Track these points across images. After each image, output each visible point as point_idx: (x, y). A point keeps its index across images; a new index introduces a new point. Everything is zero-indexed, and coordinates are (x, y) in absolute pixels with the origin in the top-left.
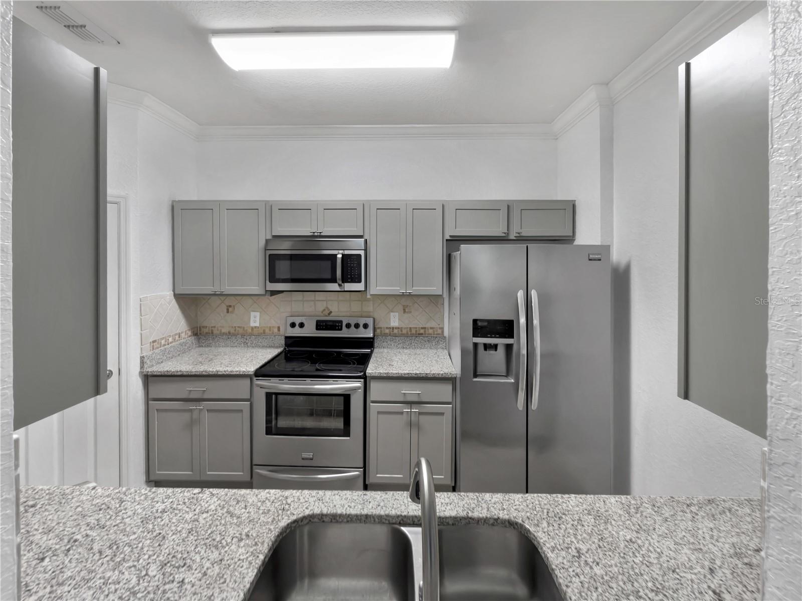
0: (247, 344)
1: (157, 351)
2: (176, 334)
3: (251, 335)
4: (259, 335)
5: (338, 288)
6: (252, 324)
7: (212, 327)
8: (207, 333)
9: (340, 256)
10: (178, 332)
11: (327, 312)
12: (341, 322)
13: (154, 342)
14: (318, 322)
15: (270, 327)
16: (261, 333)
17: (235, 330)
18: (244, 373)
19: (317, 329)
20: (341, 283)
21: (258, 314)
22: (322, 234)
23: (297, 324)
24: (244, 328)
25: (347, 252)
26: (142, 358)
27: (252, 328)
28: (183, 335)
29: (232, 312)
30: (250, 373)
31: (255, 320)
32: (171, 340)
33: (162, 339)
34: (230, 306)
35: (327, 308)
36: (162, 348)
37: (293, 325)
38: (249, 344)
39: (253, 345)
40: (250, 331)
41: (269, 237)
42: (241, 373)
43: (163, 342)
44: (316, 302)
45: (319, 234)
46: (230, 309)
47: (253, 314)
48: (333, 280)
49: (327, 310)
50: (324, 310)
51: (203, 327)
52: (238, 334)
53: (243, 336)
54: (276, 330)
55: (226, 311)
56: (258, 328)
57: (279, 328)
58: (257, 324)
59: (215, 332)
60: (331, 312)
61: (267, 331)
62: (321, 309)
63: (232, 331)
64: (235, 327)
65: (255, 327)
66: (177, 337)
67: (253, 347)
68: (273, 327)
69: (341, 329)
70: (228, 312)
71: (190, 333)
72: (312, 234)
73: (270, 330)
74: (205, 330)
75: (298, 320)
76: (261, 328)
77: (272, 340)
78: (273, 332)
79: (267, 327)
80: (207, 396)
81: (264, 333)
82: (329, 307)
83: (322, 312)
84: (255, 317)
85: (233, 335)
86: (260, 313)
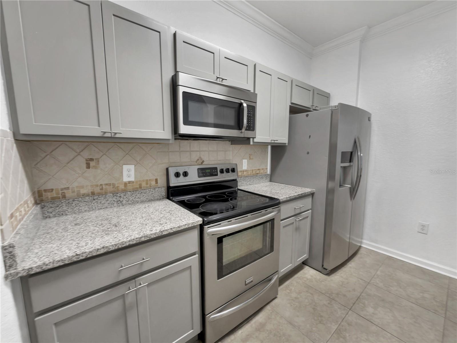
0: (121, 202)
2: (25, 203)
3: (125, 191)
4: (135, 190)
5: (239, 135)
6: (126, 179)
7: (62, 189)
8: (53, 199)
11: (200, 161)
12: (216, 168)
14: (198, 170)
15: (147, 180)
16: (137, 188)
17: (102, 189)
19: (199, 177)
21: (132, 167)
23: (181, 174)
24: (114, 185)
27: (126, 184)
28: (29, 204)
29: (95, 167)
31: (130, 173)
34: (92, 160)
35: (200, 157)
37: (178, 175)
38: (124, 202)
39: (130, 202)
40: (122, 187)
46: (92, 164)
47: (125, 167)
49: (200, 160)
50: (198, 160)
51: (45, 191)
52: (107, 193)
53: (115, 193)
54: (153, 183)
55: (85, 166)
56: (133, 182)
57: (156, 180)
58: (132, 179)
59: (69, 194)
60: (203, 161)
61: (144, 185)
62: (196, 159)
63: (97, 190)
64: (101, 185)
65: (130, 182)
66: (27, 207)
67: (130, 204)
68: (150, 180)
69: (217, 175)
70: (88, 167)
71: (33, 201)
73: (147, 184)
74: (49, 195)
75: (181, 171)
76: (137, 182)
77: (152, 194)
78: (150, 185)
79: (144, 181)
80: (145, 268)
81: (141, 187)
82: (202, 157)
83: (196, 162)
84: (129, 171)
85: (99, 194)
86: (135, 166)
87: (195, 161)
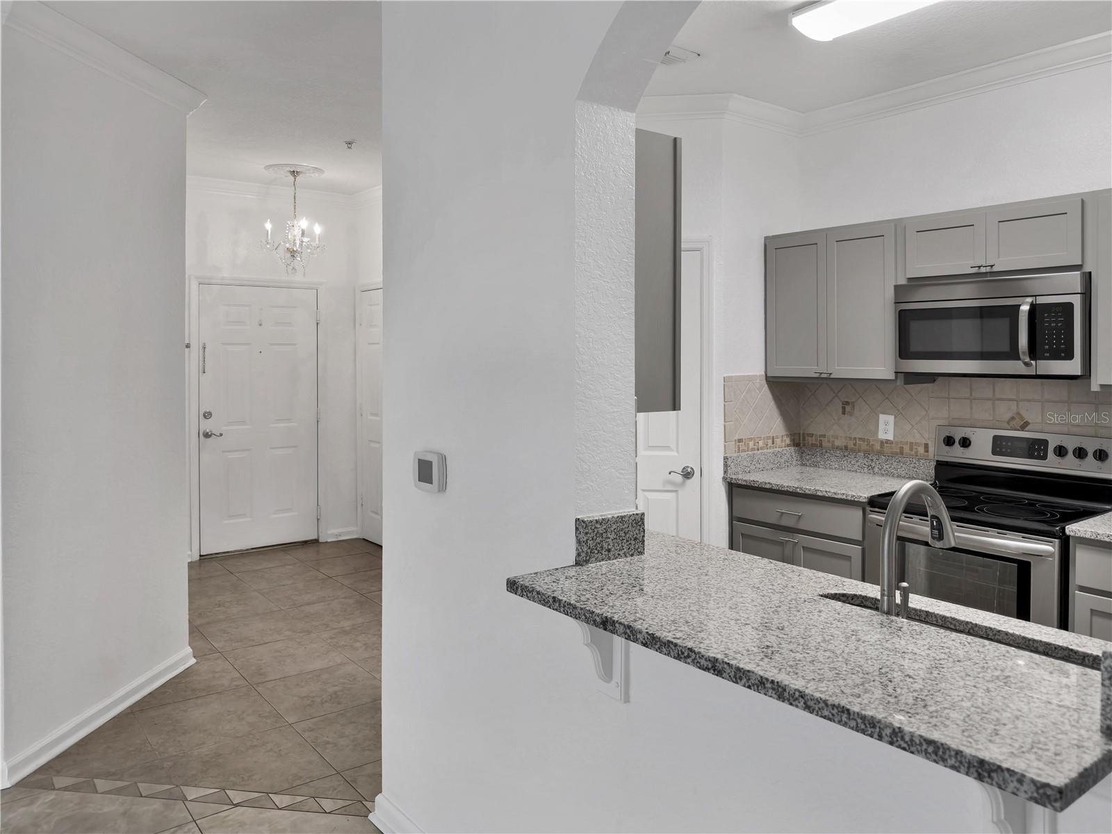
0: (873, 468)
1: (743, 454)
2: (768, 438)
3: (880, 453)
4: (893, 455)
5: (1023, 370)
6: (882, 436)
7: (821, 436)
8: (813, 445)
9: (1025, 308)
10: (771, 435)
11: (1019, 423)
12: (1045, 443)
13: (740, 441)
14: (996, 438)
15: (911, 443)
16: (896, 454)
17: (855, 445)
18: (852, 499)
19: (994, 453)
20: (1027, 360)
21: (891, 419)
22: (995, 269)
23: (957, 441)
24: (868, 441)
25: (1041, 300)
26: (726, 459)
27: (882, 443)
28: (778, 441)
29: (851, 414)
30: (861, 500)
31: (887, 427)
32: (761, 443)
33: (751, 439)
34: (847, 403)
35: (1018, 413)
36: (750, 453)
37: (949, 441)
38: (876, 470)
40: (878, 447)
41: (902, 281)
42: (849, 498)
43: (751, 444)
44: (997, 402)
45: (988, 269)
46: (848, 408)
47: (882, 418)
48: (1013, 354)
49: (1019, 419)
50: (1013, 418)
51: (808, 435)
52: (859, 451)
53: (867, 454)
54: (921, 450)
55: (841, 410)
56: (892, 443)
57: (926, 446)
58: (890, 437)
59: (825, 442)
60: (1027, 424)
61: (906, 449)
62: (1007, 416)
63: (851, 444)
64: (855, 438)
65: (887, 441)
66: (770, 441)
67: (883, 475)
68: (917, 444)
69: (1044, 457)
70: (844, 413)
71: (788, 441)
72: (975, 270)
73: (911, 448)
74: (810, 440)
76: (897, 443)
77: (915, 467)
78: (916, 452)
79: (907, 443)
81: (902, 453)
82: (1023, 413)
83: (1008, 423)
84: (886, 424)
85: (853, 450)
86: (895, 418)
87: (1007, 420)
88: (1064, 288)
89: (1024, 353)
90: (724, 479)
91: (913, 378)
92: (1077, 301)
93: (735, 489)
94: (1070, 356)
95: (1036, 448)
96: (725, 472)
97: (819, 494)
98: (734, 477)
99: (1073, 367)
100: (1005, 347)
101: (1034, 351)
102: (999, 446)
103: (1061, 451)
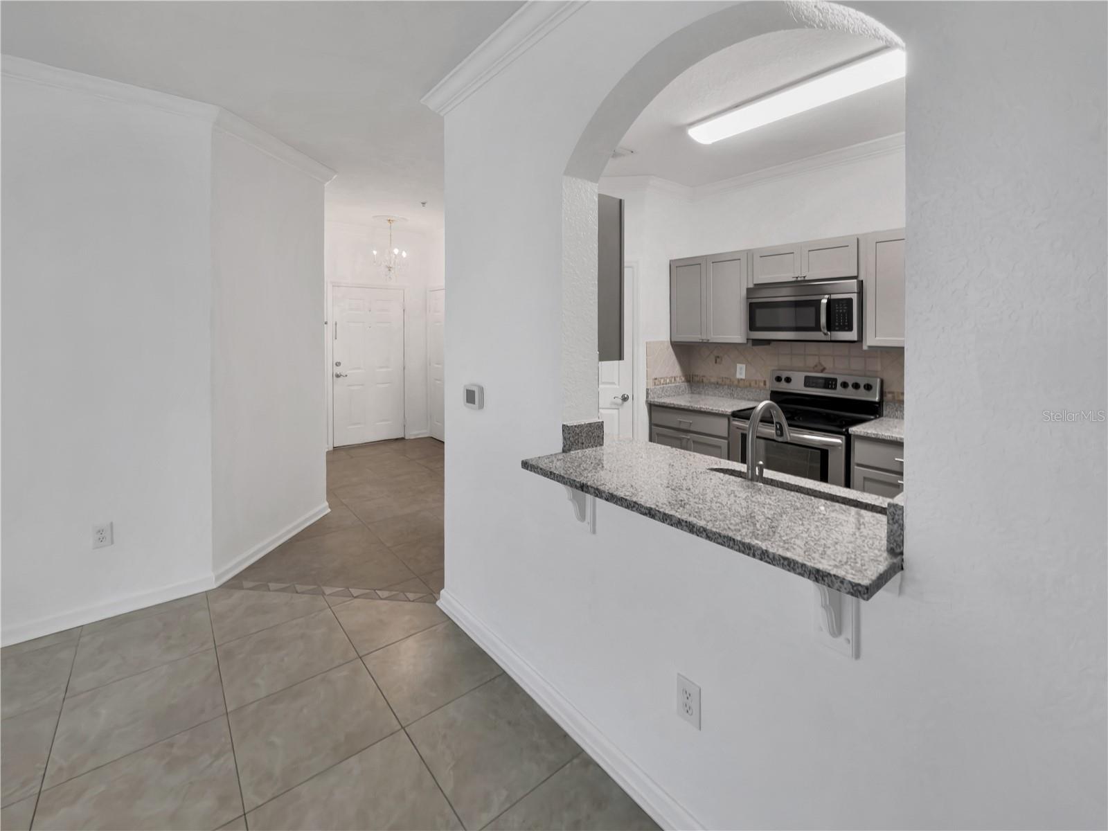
0: (733, 395)
1: (657, 387)
2: (672, 377)
3: (737, 386)
4: (745, 387)
5: (823, 338)
6: (738, 376)
7: (703, 376)
8: (698, 382)
9: (824, 301)
10: (674, 375)
11: (819, 368)
12: (835, 380)
13: (656, 379)
14: (807, 378)
15: (756, 380)
16: (747, 386)
17: (723, 381)
18: (722, 413)
19: (806, 385)
20: (826, 331)
21: (744, 366)
22: (806, 278)
23: (783, 378)
24: (731, 379)
25: (834, 297)
26: (647, 390)
27: (739, 380)
28: (678, 379)
29: (720, 363)
30: (728, 413)
31: (741, 372)
32: (668, 381)
33: (662, 378)
34: (718, 357)
35: (820, 363)
36: (662, 386)
37: (779, 379)
38: (735, 396)
39: (739, 397)
40: (736, 383)
41: (751, 286)
42: (720, 412)
43: (662, 381)
44: (807, 356)
45: (802, 279)
46: (718, 360)
47: (739, 366)
48: (817, 328)
49: (819, 366)
50: (816, 366)
51: (695, 376)
52: (725, 385)
53: (730, 386)
54: (762, 384)
55: (714, 361)
56: (744, 380)
57: (765, 382)
58: (743, 377)
59: (705, 380)
60: (825, 368)
61: (753, 384)
62: (813, 364)
63: (720, 381)
64: (723, 377)
65: (742, 379)
66: (673, 380)
67: (739, 399)
68: (759, 381)
69: (835, 388)
70: (716, 362)
71: (683, 379)
72: (794, 279)
73: (756, 383)
74: (696, 379)
75: (784, 375)
76: (747, 380)
77: (758, 394)
78: (758, 385)
79: (753, 380)
80: (692, 428)
81: (750, 385)
82: (823, 363)
83: (814, 368)
84: (741, 369)
85: (721, 385)
86: (746, 365)
87: (812, 366)
88: (847, 290)
89: (824, 328)
90: (647, 401)
91: (757, 342)
92: (854, 297)
93: (653, 407)
94: (850, 329)
95: (829, 383)
96: (647, 397)
97: (702, 410)
98: (652, 400)
99: (852, 335)
100: (813, 324)
101: (830, 327)
102: (809, 382)
103: (845, 385)
